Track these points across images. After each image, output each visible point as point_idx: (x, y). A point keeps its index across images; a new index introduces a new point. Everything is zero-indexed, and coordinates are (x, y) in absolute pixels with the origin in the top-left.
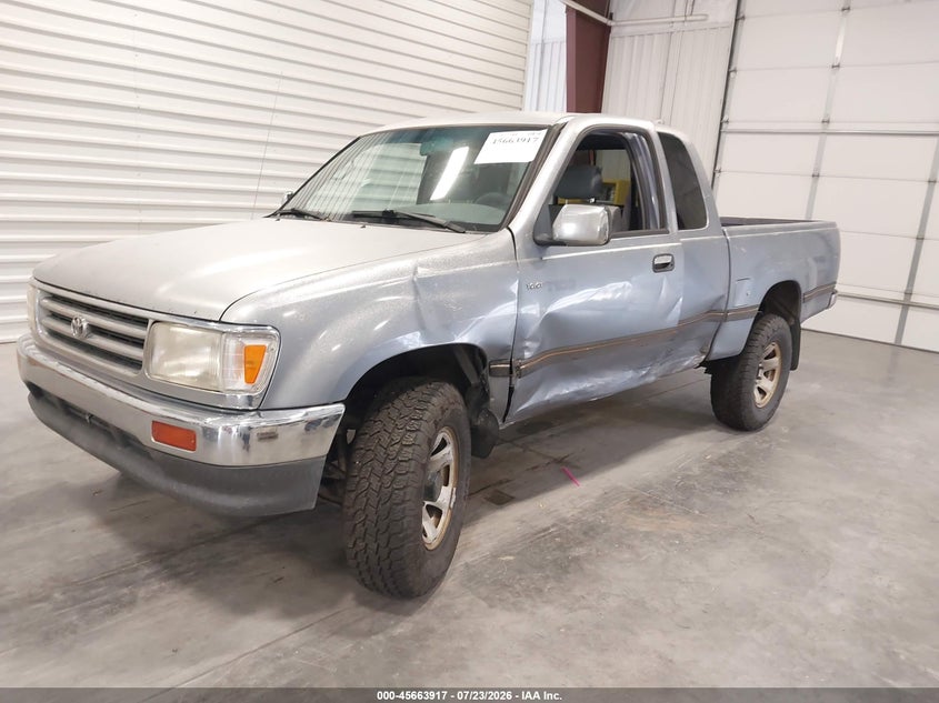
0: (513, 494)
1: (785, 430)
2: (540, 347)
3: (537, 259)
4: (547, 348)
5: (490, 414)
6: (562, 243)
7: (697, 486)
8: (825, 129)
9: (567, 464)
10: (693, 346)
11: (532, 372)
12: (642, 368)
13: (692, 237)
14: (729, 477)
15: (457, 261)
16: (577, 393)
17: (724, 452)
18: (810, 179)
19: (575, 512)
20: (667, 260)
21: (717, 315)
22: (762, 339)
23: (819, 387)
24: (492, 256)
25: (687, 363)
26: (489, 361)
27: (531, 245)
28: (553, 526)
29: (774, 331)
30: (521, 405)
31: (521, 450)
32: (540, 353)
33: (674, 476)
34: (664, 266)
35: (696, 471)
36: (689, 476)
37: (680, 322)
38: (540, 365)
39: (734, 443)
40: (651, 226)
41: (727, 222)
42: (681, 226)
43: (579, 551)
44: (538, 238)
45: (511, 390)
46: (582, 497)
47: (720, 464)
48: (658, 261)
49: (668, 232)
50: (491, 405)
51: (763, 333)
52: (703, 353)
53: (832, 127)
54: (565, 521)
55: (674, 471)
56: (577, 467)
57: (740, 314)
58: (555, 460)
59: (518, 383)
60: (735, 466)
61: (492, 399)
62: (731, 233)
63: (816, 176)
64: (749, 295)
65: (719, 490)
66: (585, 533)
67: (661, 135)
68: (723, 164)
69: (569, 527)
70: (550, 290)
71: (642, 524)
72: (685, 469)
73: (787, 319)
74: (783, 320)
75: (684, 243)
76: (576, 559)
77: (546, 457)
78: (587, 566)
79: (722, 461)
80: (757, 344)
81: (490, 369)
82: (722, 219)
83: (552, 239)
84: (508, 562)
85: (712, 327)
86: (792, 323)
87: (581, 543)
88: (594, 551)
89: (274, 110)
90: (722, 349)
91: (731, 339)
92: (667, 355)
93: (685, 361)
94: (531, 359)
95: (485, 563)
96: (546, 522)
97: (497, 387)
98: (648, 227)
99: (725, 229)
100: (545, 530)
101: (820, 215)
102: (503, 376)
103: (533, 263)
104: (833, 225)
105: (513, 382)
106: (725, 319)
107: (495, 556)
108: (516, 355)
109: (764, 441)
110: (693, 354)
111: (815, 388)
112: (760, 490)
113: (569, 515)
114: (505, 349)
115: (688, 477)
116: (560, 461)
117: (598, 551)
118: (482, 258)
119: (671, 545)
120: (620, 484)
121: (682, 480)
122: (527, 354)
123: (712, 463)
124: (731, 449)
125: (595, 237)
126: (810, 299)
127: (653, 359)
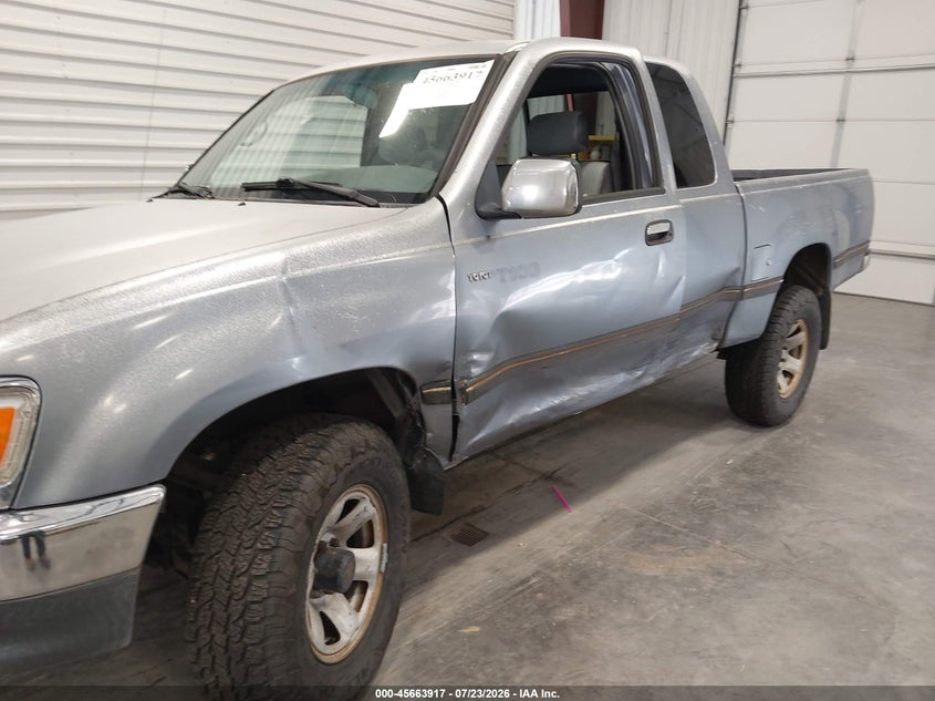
0: (487, 529)
1: (820, 420)
2: (495, 358)
3: (483, 238)
4: (504, 356)
5: (428, 454)
6: (515, 215)
7: (718, 504)
8: (850, 67)
9: (559, 480)
10: (702, 332)
11: (485, 392)
12: (635, 368)
13: (695, 196)
14: (756, 488)
15: (357, 248)
16: (553, 409)
17: (748, 453)
18: (834, 125)
19: (563, 552)
20: (664, 228)
21: (731, 291)
22: (787, 315)
23: (853, 361)
24: (414, 238)
25: (696, 353)
26: (418, 384)
27: (474, 219)
28: (534, 575)
29: (801, 306)
30: (473, 437)
31: (502, 463)
32: (493, 368)
33: (689, 491)
34: (660, 238)
35: (715, 482)
36: (707, 489)
37: (683, 306)
38: (496, 382)
39: (759, 442)
40: (644, 185)
41: (740, 176)
42: (682, 181)
43: (566, 613)
44: (483, 209)
45: (456, 420)
46: (575, 527)
47: (745, 470)
48: (653, 230)
49: (663, 192)
50: (429, 442)
51: (787, 307)
52: (715, 339)
53: (858, 65)
54: (549, 565)
55: (688, 483)
56: (570, 485)
57: (759, 289)
58: (544, 475)
59: (464, 411)
60: (763, 472)
61: (429, 435)
62: (746, 189)
63: (841, 120)
64: (769, 264)
65: (745, 507)
66: (576, 583)
67: (649, 65)
68: (737, 114)
69: (556, 575)
70: (503, 281)
71: (647, 566)
72: (700, 480)
73: (814, 289)
74: (811, 292)
75: (684, 204)
76: (562, 626)
77: (531, 471)
78: (575, 637)
79: (747, 467)
80: (781, 320)
81: (423, 395)
82: (734, 172)
83: (500, 209)
84: (472, 636)
85: (727, 306)
86: (820, 293)
87: (569, 599)
88: (585, 612)
89: (157, 67)
90: (738, 333)
91: (750, 320)
92: (671, 348)
93: (693, 351)
94: (480, 377)
95: (440, 639)
96: (524, 570)
97: (437, 419)
98: (639, 186)
99: (738, 184)
100: (523, 582)
101: (848, 162)
102: (443, 403)
103: (476, 245)
104: (865, 172)
105: (458, 409)
106: (741, 296)
107: (455, 627)
108: (459, 373)
109: (797, 437)
110: (702, 342)
111: (850, 362)
112: (796, 506)
113: (557, 556)
114: (442, 367)
115: (704, 492)
116: (549, 477)
117: (591, 610)
118: (397, 241)
119: (686, 595)
120: (622, 506)
121: (700, 494)
122: (475, 371)
123: (735, 470)
124: (757, 449)
125: (560, 204)
126: (841, 263)
127: (651, 355)
